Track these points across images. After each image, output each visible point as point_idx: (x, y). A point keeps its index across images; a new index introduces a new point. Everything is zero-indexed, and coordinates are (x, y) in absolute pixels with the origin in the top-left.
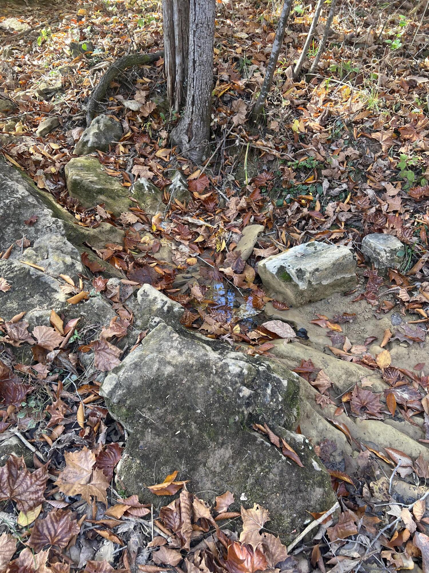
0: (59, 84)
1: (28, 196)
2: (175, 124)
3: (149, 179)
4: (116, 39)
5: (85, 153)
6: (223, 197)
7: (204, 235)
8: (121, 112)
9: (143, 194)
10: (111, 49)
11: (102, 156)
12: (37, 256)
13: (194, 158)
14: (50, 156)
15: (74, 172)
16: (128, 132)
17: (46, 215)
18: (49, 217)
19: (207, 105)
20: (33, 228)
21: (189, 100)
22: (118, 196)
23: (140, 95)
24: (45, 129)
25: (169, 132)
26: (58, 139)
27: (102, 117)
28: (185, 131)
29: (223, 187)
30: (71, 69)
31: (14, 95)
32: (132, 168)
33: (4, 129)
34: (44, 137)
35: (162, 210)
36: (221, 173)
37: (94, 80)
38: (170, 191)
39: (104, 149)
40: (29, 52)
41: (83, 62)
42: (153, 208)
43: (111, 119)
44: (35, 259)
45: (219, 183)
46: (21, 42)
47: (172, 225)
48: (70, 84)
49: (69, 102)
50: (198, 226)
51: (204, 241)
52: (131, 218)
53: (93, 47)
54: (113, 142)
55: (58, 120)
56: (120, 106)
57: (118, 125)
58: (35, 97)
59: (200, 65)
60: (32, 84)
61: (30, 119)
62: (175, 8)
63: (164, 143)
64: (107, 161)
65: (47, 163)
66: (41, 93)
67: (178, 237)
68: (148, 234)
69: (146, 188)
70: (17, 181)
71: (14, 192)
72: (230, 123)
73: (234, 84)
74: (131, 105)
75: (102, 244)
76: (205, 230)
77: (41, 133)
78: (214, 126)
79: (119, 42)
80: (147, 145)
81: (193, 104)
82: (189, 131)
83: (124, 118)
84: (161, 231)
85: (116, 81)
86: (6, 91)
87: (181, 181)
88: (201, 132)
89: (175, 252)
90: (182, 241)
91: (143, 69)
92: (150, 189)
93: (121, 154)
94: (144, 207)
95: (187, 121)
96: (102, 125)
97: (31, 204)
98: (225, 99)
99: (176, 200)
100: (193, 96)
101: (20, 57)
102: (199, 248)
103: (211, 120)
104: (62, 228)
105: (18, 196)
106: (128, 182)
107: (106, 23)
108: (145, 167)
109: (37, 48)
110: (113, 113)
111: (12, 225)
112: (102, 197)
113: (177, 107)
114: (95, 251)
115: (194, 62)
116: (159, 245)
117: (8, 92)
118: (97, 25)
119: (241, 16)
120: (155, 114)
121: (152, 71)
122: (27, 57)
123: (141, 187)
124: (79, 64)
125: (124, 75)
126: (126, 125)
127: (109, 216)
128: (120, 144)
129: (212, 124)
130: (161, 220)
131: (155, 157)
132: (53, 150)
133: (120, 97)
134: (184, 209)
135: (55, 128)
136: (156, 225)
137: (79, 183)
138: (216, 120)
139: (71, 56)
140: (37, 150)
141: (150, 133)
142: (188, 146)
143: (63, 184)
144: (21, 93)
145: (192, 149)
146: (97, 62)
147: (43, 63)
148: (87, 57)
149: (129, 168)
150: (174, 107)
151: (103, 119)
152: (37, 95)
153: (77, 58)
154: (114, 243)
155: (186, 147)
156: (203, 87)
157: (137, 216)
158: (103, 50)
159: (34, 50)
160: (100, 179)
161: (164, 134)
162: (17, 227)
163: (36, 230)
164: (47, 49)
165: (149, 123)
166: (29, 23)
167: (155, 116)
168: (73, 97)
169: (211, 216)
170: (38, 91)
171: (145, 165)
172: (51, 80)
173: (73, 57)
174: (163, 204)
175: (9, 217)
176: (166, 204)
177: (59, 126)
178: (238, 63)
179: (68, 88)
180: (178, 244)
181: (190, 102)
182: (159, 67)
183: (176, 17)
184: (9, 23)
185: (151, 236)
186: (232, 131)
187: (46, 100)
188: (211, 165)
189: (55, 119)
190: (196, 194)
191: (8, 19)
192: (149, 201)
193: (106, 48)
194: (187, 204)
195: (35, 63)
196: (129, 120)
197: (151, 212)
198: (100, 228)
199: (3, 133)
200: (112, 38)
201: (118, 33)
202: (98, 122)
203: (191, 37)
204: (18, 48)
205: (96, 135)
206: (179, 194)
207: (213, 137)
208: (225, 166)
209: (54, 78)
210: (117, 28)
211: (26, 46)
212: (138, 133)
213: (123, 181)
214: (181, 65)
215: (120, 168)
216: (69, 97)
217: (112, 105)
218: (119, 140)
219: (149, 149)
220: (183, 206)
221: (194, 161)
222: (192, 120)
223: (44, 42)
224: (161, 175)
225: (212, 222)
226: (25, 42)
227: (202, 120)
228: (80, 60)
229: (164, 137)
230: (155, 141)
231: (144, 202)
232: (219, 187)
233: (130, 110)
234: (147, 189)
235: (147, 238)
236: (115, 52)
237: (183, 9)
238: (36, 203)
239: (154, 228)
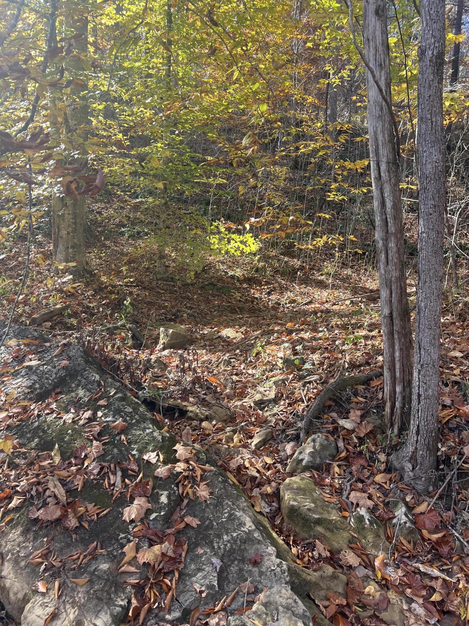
0: (272, 395)
1: (255, 530)
2: (395, 448)
3: (369, 508)
4: (326, 355)
5: (299, 471)
6: (459, 540)
7: (442, 591)
8: (336, 431)
9: (364, 528)
10: (322, 364)
11: (316, 476)
12: (267, 614)
13: (420, 487)
14: (264, 471)
15: (290, 496)
16: (343, 451)
17: (270, 555)
18: (273, 558)
19: (433, 435)
20: (255, 569)
21: (413, 428)
22: (336, 528)
23: (355, 414)
24: (260, 442)
25: (388, 455)
26: (271, 452)
27: (319, 437)
28: (408, 459)
29: (458, 526)
30: (283, 381)
31: (233, 404)
32: (349, 494)
33: (224, 440)
34: (259, 449)
35: (386, 550)
36: (454, 508)
37: (305, 392)
38: (394, 525)
39: (318, 468)
40: (244, 362)
41: (295, 374)
42: (376, 546)
43: (327, 438)
44: (265, 619)
45: (453, 521)
46: (238, 351)
47: (400, 573)
48: (282, 395)
49: (282, 412)
50: (432, 578)
51: (443, 601)
52: (351, 558)
53: (304, 362)
54: (328, 461)
55: (272, 432)
56: (335, 425)
57: (333, 445)
58: (251, 407)
59: (425, 399)
60: (248, 392)
61: (246, 430)
62: (397, 347)
63: (383, 467)
64: (322, 483)
65: (262, 480)
66: (256, 403)
67: (409, 591)
68: (372, 583)
69: (367, 521)
70: (243, 510)
71: (242, 524)
72: (461, 454)
73: (459, 410)
74: (347, 424)
75: (323, 593)
76: (442, 585)
77: (256, 445)
78: (442, 455)
79: (329, 358)
80: (364, 468)
81: (418, 433)
82: (413, 459)
83: (339, 437)
84: (386, 579)
85: (330, 399)
86: (226, 400)
87: (406, 515)
88: (427, 462)
89: (408, 614)
90: (415, 598)
91: (357, 389)
92: (371, 523)
93: (336, 475)
94: (364, 545)
95: (411, 449)
96: (317, 444)
97: (256, 539)
98: (451, 426)
99: (402, 539)
100: (418, 426)
101: (237, 365)
102: (438, 610)
103: (438, 450)
104: (286, 574)
105: (245, 529)
106: (346, 510)
107: (314, 339)
108: (364, 494)
109: (252, 358)
110: (328, 432)
111: (236, 562)
112: (320, 529)
113: (396, 431)
114: (318, 606)
115: (419, 396)
116: (386, 601)
117: (228, 402)
118: (305, 340)
119: (450, 332)
120: (371, 434)
121: (366, 391)
122: (242, 366)
123: (360, 519)
124: (291, 377)
125: (338, 394)
126: (341, 444)
127: (329, 555)
128: (335, 464)
129: (439, 453)
130: (386, 565)
131: (374, 483)
132: (267, 464)
133: (334, 415)
134: (412, 551)
135: (269, 440)
136: (380, 570)
137: (296, 510)
138: (443, 449)
139: (283, 368)
140: (252, 464)
141: (367, 455)
142: (411, 474)
143: (277, 506)
144: (239, 403)
145: (416, 478)
146: (308, 375)
147: (257, 373)
148: (298, 370)
149: (345, 494)
150: (393, 430)
151: (319, 438)
152: (252, 405)
153: (289, 371)
154: (336, 592)
155: (409, 475)
156: (429, 418)
157: (359, 556)
158: (313, 364)
159: (249, 359)
160: (316, 506)
161: (382, 457)
162: (241, 566)
163: (260, 571)
164: (260, 360)
165: (366, 445)
166: (242, 332)
167: (371, 436)
168: (285, 408)
169: (447, 565)
170: (254, 402)
171: (364, 492)
172: (265, 391)
173: (285, 369)
174: (387, 543)
175: (234, 553)
176: (391, 543)
177: (272, 438)
178: (459, 387)
179: (280, 399)
180: (410, 601)
181: (414, 432)
182: (373, 387)
183: (397, 354)
184: (226, 332)
185: (377, 586)
186: (463, 462)
187: (261, 410)
188: (441, 498)
189: (270, 432)
190: (424, 532)
191: (226, 329)
192: (370, 537)
193: (316, 363)
194: (415, 544)
195: (250, 372)
196: (344, 439)
197: (374, 552)
198: (321, 573)
199: (223, 444)
200: (321, 354)
201: (326, 348)
202: (314, 441)
203: (415, 374)
204: (234, 356)
205: (312, 454)
206: (405, 532)
207: (441, 467)
208: (459, 501)
209: (268, 389)
210: (325, 344)
211: (241, 355)
212: (354, 453)
213: (341, 510)
214: (401, 393)
215: (336, 492)
216: (282, 408)
217: (327, 423)
218: (333, 460)
219: (367, 473)
220: (410, 547)
221: (420, 491)
222: (416, 448)
223: (258, 354)
224: (382, 505)
225: (449, 573)
226: (241, 352)
227: (428, 449)
228: (291, 373)
229: (382, 460)
230: (372, 464)
231: (365, 538)
232: (452, 526)
233: (345, 428)
234: (368, 523)
235: (371, 588)
236: (325, 367)
237: (404, 348)
238: (261, 539)
239: (379, 575)
